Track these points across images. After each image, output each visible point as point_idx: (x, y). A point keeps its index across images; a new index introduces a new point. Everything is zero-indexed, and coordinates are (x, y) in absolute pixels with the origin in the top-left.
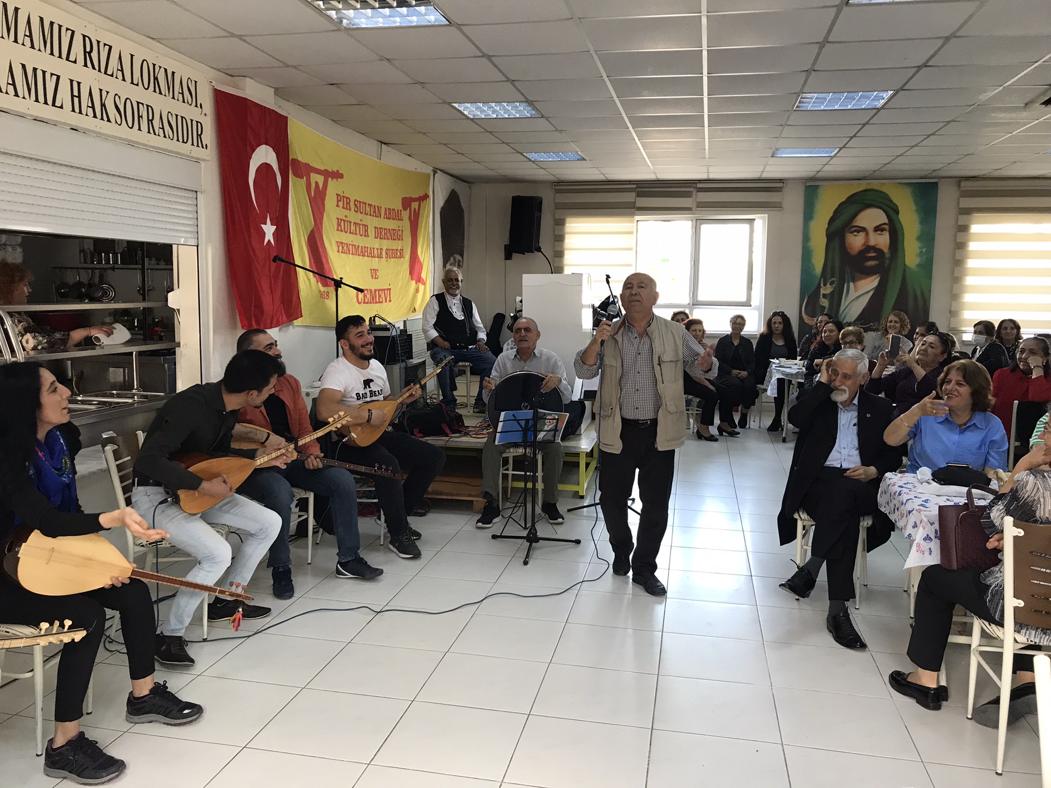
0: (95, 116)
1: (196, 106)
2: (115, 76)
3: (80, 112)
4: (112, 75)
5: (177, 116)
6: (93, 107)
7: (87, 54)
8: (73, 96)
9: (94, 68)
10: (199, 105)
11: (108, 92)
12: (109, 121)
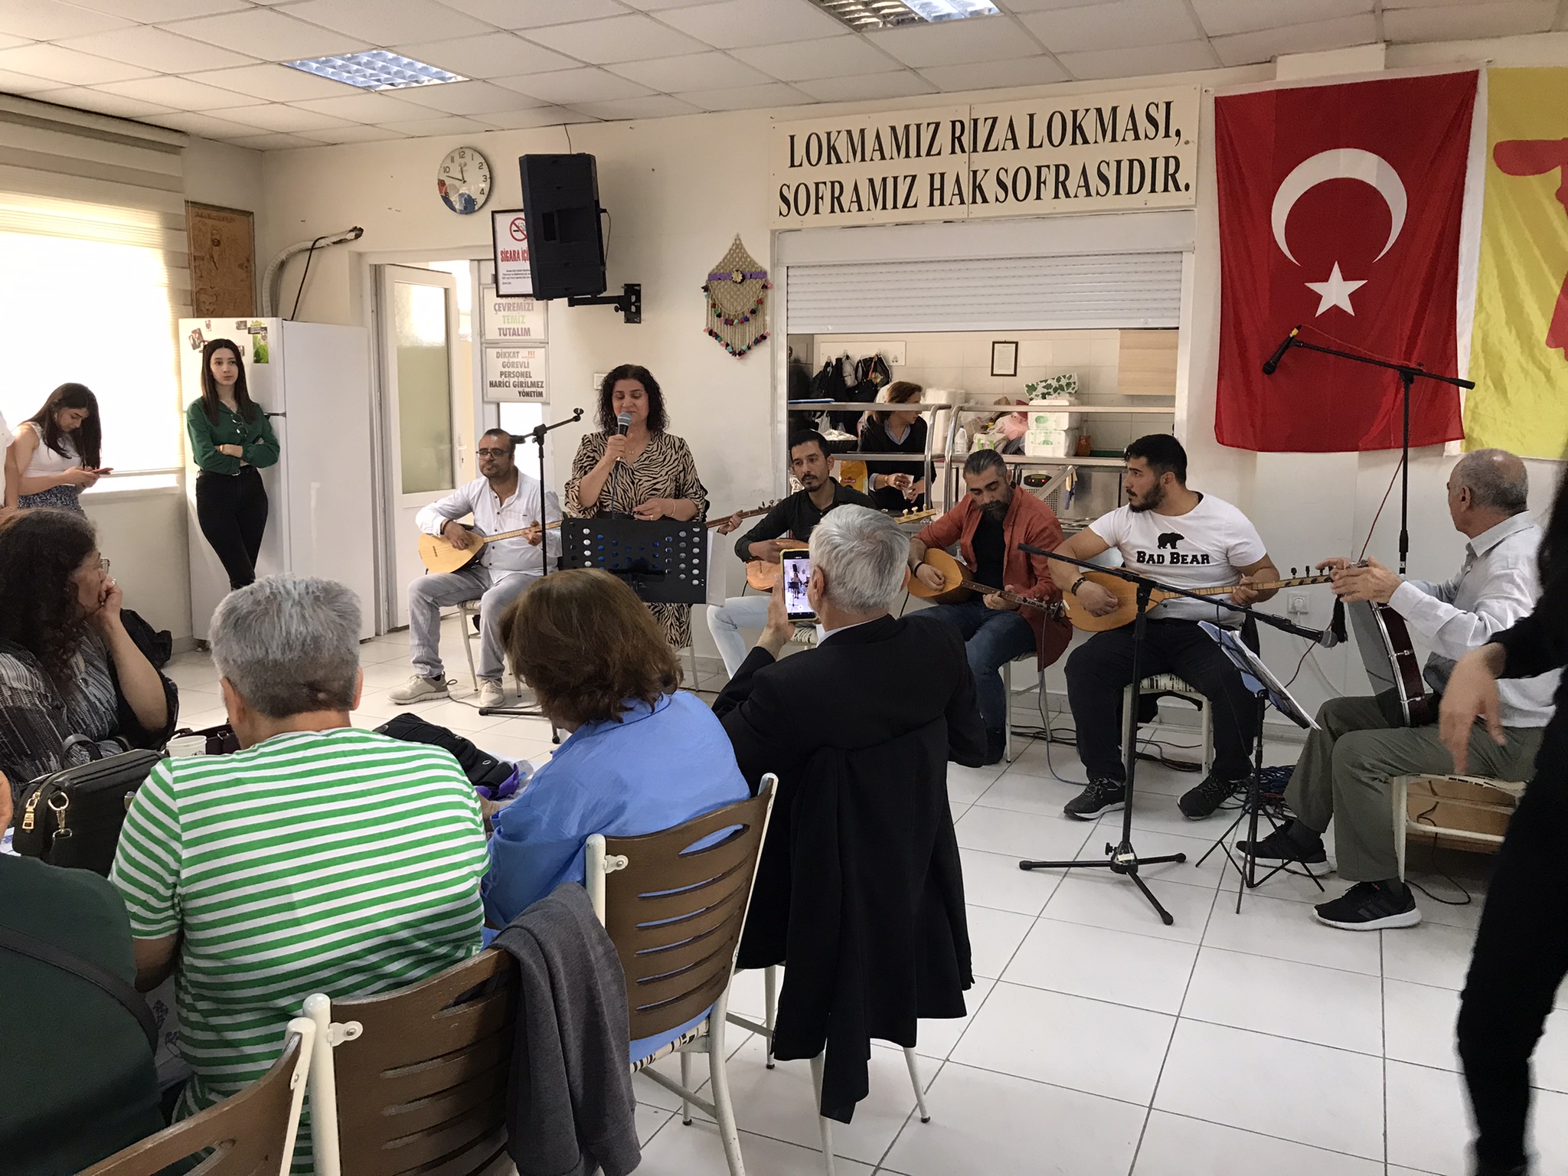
0: (962, 202)
1: (1167, 135)
2: (1000, 148)
3: (942, 204)
4: (996, 149)
5: (1119, 163)
6: (960, 194)
7: (956, 140)
8: (932, 190)
9: (963, 151)
10: (1172, 132)
11: (986, 171)
12: (985, 201)
